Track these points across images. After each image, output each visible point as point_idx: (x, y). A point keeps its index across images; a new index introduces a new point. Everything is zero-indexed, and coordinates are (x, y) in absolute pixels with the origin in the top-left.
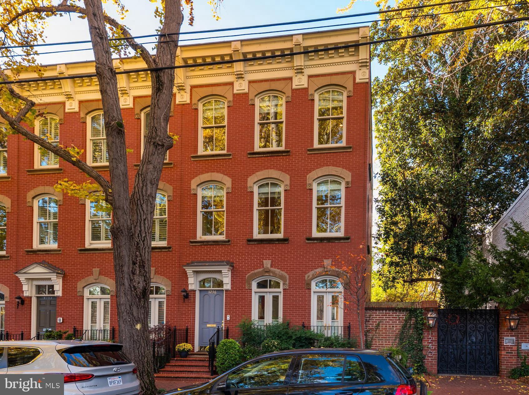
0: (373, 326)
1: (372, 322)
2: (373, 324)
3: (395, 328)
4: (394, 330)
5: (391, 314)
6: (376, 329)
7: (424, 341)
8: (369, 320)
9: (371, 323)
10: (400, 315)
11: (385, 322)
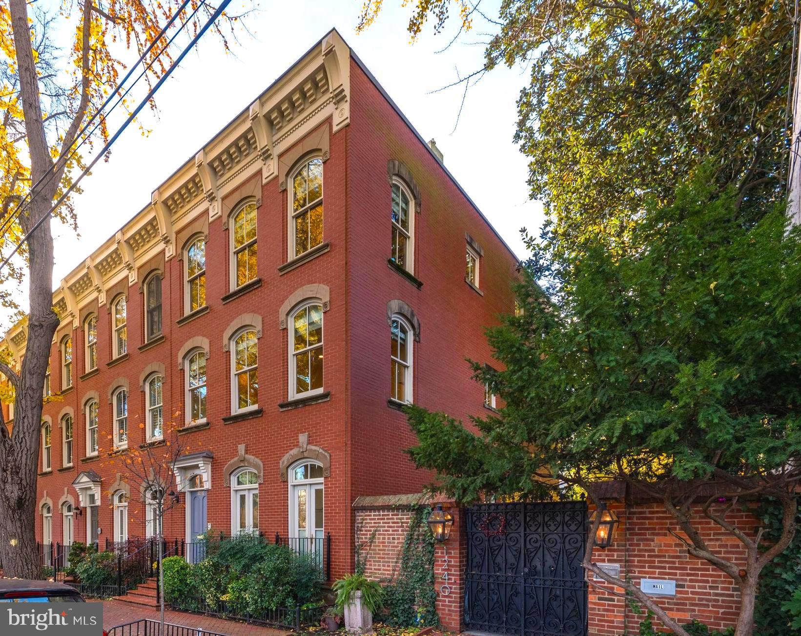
0: (366, 538)
1: (366, 531)
2: (367, 535)
3: (396, 541)
4: (396, 545)
5: (391, 517)
6: (371, 542)
7: (437, 565)
8: (361, 527)
9: (364, 532)
10: (403, 519)
11: (383, 531)
